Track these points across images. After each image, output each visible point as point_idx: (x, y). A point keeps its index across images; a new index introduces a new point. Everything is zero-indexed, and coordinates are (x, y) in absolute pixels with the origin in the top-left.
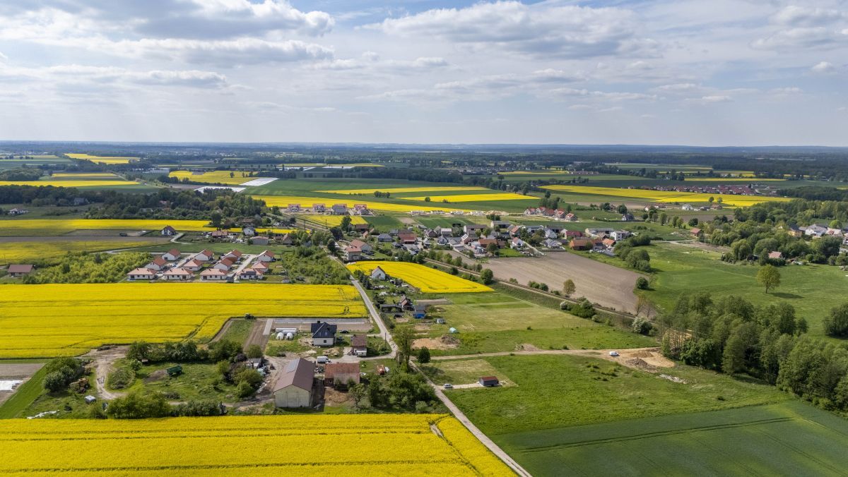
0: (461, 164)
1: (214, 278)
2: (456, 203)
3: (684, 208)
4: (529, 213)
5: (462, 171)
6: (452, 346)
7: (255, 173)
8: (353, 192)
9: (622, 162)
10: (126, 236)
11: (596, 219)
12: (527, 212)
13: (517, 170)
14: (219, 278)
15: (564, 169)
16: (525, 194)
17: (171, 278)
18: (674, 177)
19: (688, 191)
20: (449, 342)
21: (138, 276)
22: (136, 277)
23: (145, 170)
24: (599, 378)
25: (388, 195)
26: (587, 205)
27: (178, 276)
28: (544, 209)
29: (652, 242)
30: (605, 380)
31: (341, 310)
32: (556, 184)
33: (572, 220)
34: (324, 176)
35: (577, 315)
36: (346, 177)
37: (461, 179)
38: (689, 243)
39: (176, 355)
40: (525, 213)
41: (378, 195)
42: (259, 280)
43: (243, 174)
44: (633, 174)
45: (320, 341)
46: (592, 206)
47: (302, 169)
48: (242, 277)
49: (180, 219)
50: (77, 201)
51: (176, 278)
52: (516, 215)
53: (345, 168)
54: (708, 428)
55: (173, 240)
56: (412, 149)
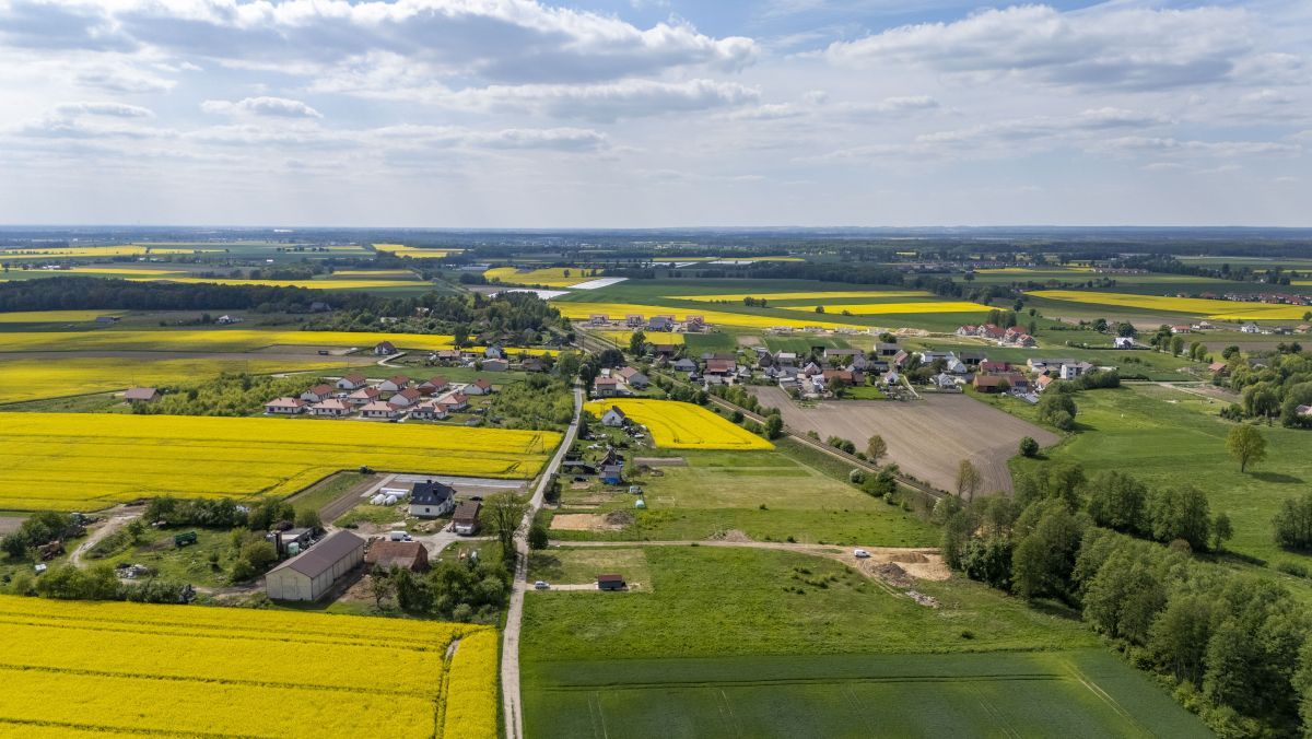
0: (929, 257)
1: (377, 414)
2: (861, 316)
3: (1244, 329)
4: (964, 332)
5: (918, 267)
6: (617, 528)
7: (599, 271)
8: (715, 298)
9: (1211, 255)
10: (327, 354)
11: (1071, 345)
12: (961, 333)
13: (1014, 265)
14: (384, 415)
15: (1092, 265)
16: (986, 304)
17: (320, 412)
18: (1273, 280)
19: (1282, 302)
20: (616, 522)
21: (279, 408)
22: (276, 411)
23: (457, 267)
24: (793, 589)
25: (764, 303)
26: (1075, 322)
27: (331, 410)
28: (992, 326)
29: (1123, 382)
30: (801, 592)
31: (503, 466)
32: (1058, 289)
33: (1025, 345)
34: (698, 276)
35: (867, 492)
36: (730, 276)
37: (901, 280)
38: (1192, 386)
39: (204, 517)
40: (959, 332)
41: (749, 303)
42: (438, 419)
43: (583, 274)
44: (1204, 273)
45: (421, 509)
46: (1082, 323)
47: (673, 265)
48: (416, 415)
49: (423, 334)
50: (316, 306)
51: (327, 412)
52: (940, 336)
53: (739, 263)
54: (889, 679)
55: (381, 363)
56: (872, 235)
